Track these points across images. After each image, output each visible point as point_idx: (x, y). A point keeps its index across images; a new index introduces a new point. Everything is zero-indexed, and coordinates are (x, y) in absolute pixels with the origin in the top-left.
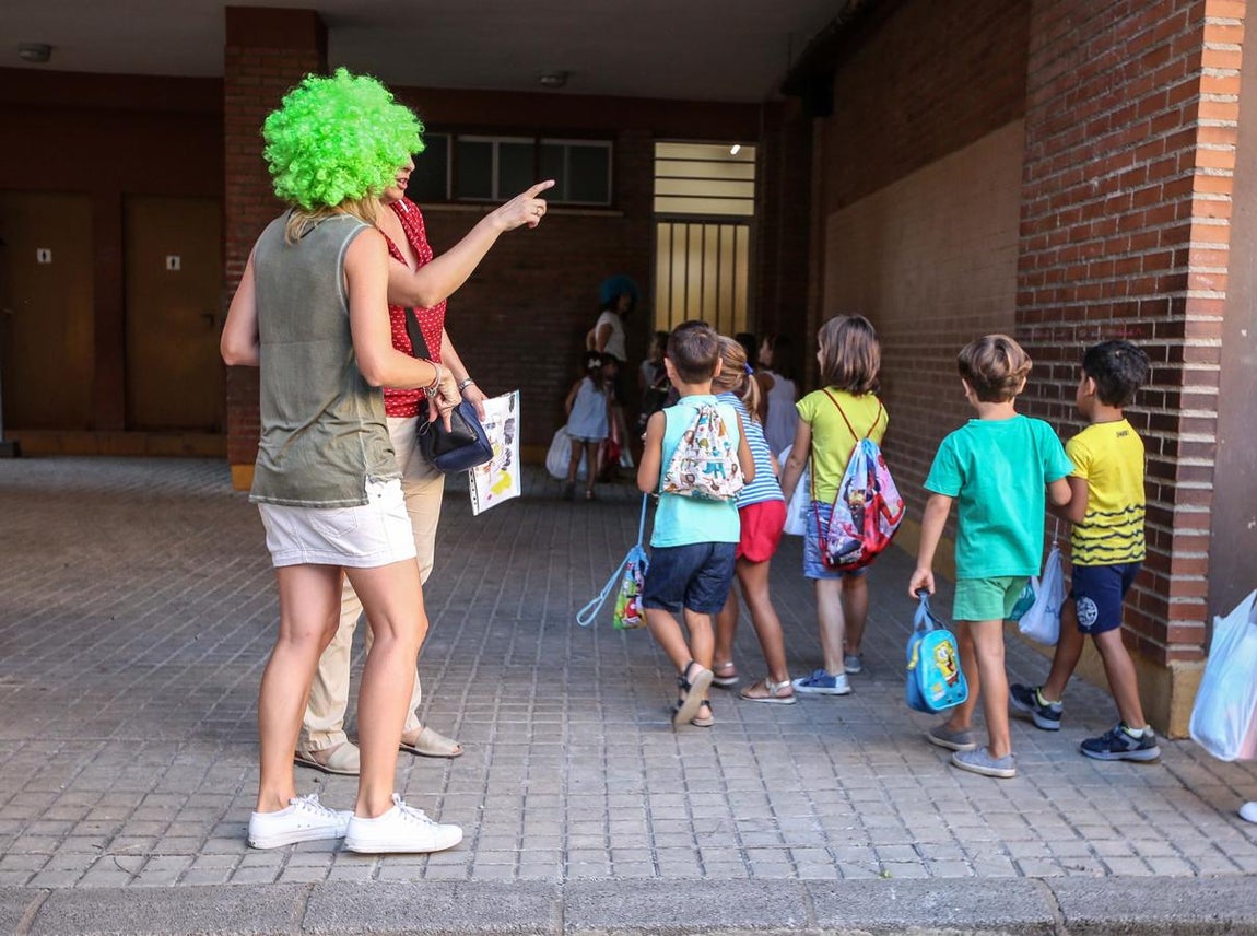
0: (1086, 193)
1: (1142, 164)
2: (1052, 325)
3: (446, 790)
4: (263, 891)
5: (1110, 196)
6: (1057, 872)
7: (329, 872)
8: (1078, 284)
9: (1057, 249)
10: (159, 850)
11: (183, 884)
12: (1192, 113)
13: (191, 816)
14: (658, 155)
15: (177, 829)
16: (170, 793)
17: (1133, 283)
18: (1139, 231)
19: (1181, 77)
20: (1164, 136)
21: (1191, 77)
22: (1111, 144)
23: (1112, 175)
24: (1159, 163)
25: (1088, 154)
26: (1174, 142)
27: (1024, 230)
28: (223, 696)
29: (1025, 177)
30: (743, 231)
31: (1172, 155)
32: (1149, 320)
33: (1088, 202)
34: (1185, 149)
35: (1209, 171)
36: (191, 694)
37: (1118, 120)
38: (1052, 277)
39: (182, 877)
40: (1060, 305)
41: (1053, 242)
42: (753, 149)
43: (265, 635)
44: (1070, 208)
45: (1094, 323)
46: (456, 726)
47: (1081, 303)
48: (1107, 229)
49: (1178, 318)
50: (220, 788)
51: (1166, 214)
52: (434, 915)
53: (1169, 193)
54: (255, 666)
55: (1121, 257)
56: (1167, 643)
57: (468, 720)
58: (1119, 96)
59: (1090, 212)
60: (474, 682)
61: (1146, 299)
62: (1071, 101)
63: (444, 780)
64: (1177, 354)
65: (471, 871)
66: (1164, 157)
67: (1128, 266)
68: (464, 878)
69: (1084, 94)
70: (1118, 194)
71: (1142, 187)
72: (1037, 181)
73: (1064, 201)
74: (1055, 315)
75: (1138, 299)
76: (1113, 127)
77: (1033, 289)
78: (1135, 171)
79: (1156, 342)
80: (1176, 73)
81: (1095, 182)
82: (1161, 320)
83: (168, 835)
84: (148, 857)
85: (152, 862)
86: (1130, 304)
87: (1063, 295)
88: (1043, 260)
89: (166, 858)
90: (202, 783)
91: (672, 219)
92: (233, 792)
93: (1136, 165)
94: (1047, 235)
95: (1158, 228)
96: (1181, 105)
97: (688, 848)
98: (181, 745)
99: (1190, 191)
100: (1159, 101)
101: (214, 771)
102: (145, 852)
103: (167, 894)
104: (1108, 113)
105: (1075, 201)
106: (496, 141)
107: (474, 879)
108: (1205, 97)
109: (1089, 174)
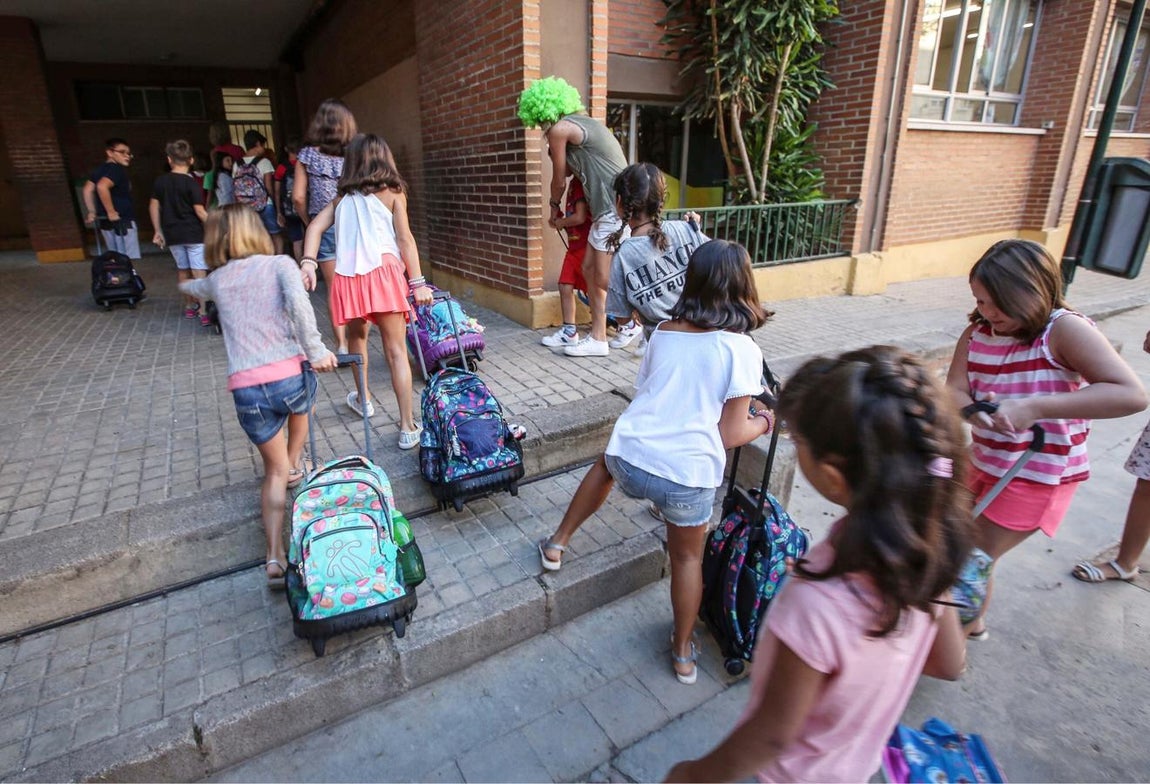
0: (458, 86)
1: (490, 68)
2: (445, 150)
3: (197, 423)
4: (95, 525)
5: (472, 86)
6: (528, 410)
7: (138, 498)
8: (457, 129)
9: (443, 114)
10: (16, 507)
11: (38, 531)
12: (520, 38)
13: (36, 475)
14: (224, 94)
15: (28, 487)
16: (20, 461)
17: (490, 126)
18: (492, 101)
19: (510, 21)
20: (502, 52)
21: (516, 21)
22: (470, 60)
23: (472, 75)
24: (501, 66)
25: (457, 67)
26: (509, 55)
27: (422, 108)
28: (46, 387)
29: (420, 83)
30: (269, 127)
31: (509, 61)
32: (502, 142)
33: (459, 90)
34: (516, 58)
35: (530, 67)
36: (26, 388)
37: (473, 48)
38: (442, 128)
39: (36, 524)
40: (448, 140)
41: (440, 111)
42: (267, 91)
43: (68, 342)
44: (448, 94)
45: (469, 147)
46: (193, 382)
47: (460, 138)
48: (473, 101)
49: (521, 139)
50: (54, 450)
51: (509, 90)
52: (214, 514)
53: (509, 79)
54: (64, 363)
55: (482, 114)
56: (528, 288)
57: (198, 377)
58: (472, 37)
59: (460, 95)
60: (195, 352)
61: (499, 132)
62: (443, 43)
63: (194, 417)
64: (522, 156)
65: (228, 478)
66: (504, 63)
67: (488, 118)
68: (224, 484)
69: (451, 39)
70: (477, 84)
71: (491, 79)
72: (427, 84)
73: (445, 91)
74: (446, 145)
75: (495, 133)
76: (471, 52)
77: (431, 135)
78: (487, 72)
79: (507, 152)
80: (507, 20)
81: (463, 80)
82: (510, 141)
83: (22, 493)
84: (10, 514)
85: (12, 518)
86: (490, 136)
87: (449, 136)
88: (436, 121)
89: (22, 512)
90: (41, 449)
91: (236, 123)
92: (62, 451)
93: (486, 69)
94: (436, 109)
95: (504, 98)
96: (512, 36)
97: (345, 434)
98: (23, 425)
99: (522, 77)
100: (498, 36)
101: (48, 439)
102: (6, 510)
103: (26, 543)
104: (467, 46)
105: (451, 90)
106: (143, 89)
107: (231, 483)
108: (526, 31)
109: (458, 76)
